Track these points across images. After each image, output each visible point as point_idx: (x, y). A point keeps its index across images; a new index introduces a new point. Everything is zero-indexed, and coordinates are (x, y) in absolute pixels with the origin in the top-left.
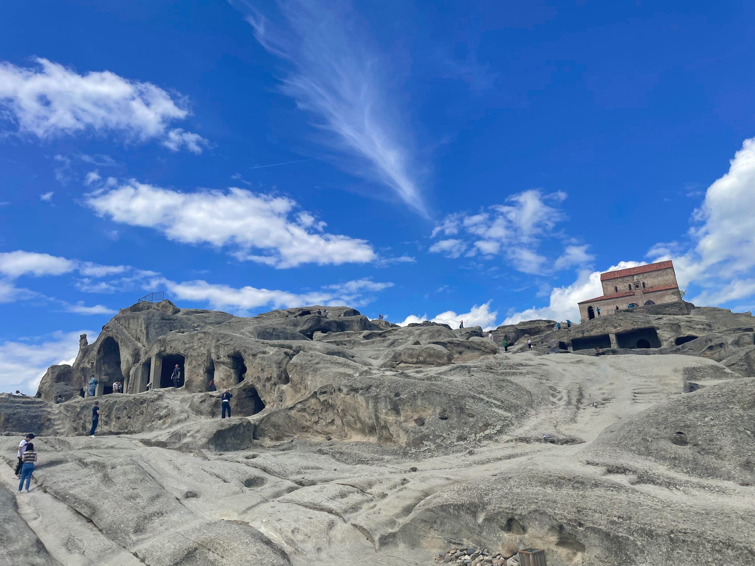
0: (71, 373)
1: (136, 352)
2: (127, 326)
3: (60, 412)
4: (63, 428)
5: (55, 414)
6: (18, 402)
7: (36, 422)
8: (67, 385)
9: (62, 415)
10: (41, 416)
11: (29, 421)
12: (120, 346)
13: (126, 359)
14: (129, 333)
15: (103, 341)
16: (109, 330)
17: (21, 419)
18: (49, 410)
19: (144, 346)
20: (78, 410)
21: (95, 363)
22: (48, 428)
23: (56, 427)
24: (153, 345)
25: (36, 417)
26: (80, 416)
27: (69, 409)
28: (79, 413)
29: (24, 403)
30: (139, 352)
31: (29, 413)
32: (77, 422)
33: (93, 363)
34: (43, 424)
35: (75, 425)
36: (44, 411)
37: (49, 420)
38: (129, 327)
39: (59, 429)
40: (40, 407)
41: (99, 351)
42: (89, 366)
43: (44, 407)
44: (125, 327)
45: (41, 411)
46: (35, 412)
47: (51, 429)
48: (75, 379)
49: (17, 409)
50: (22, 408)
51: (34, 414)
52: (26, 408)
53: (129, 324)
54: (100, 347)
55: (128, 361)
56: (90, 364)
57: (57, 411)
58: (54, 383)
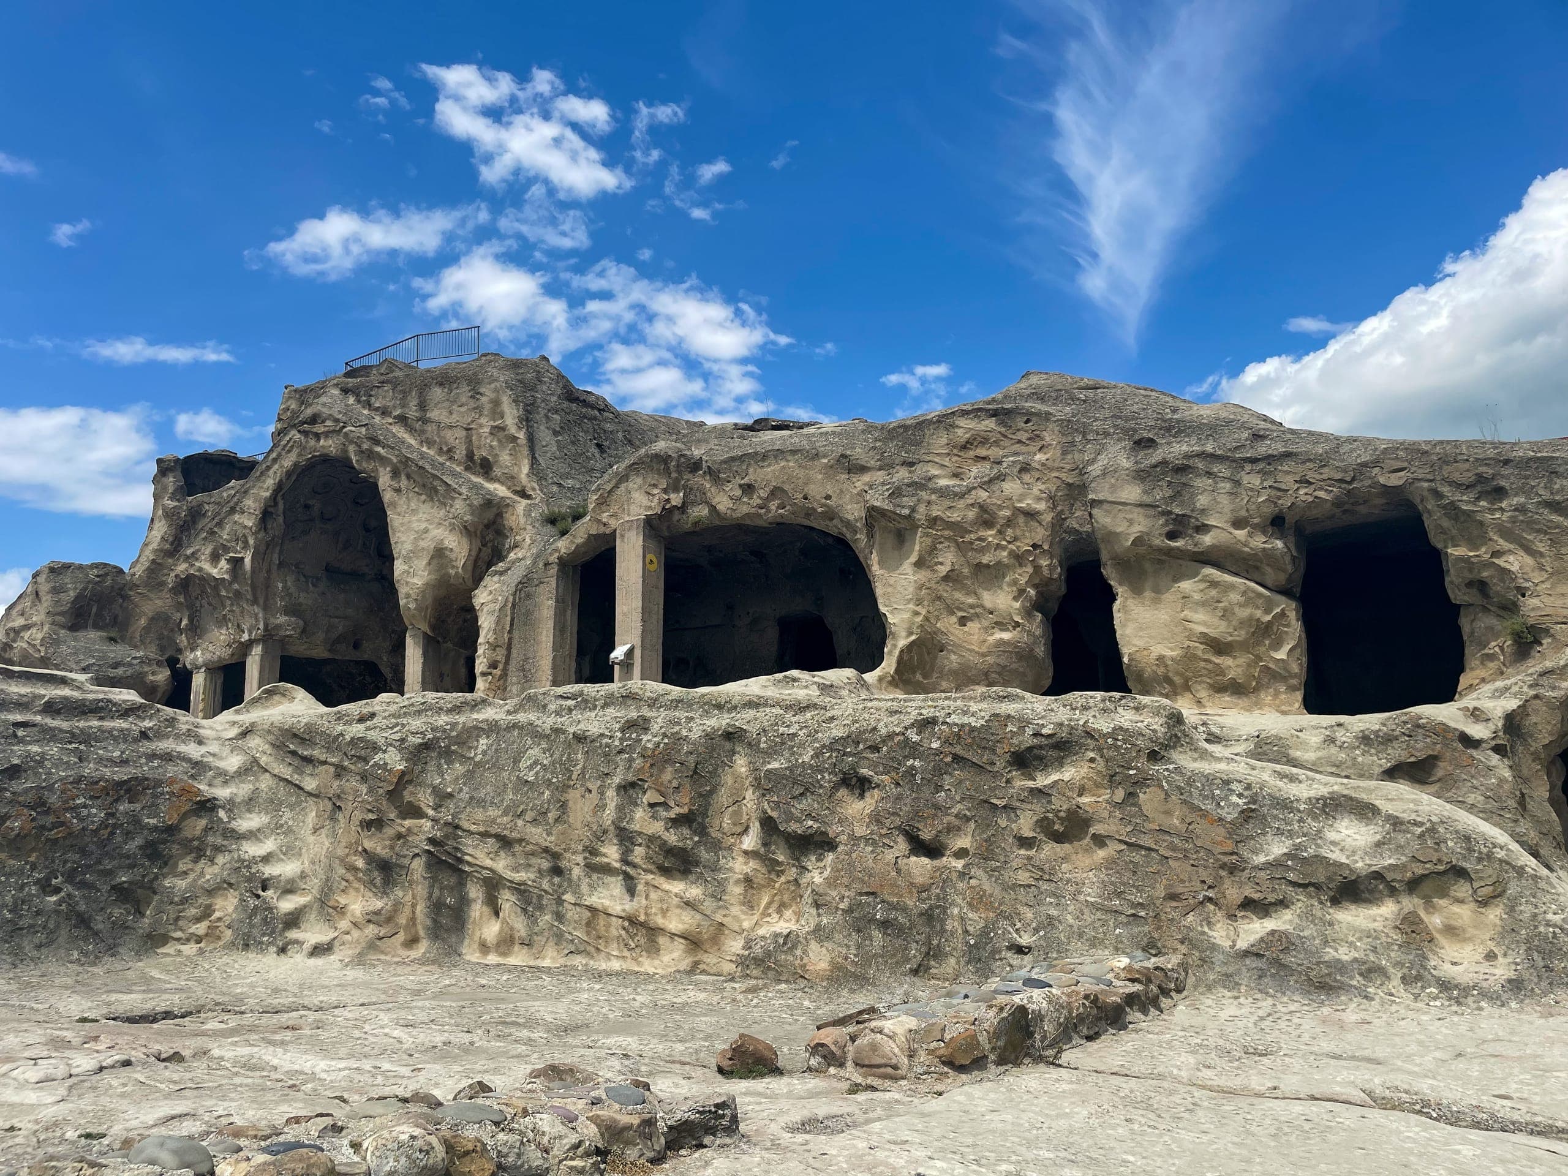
0: (125, 598)
1: (490, 515)
2: (413, 412)
3: (252, 768)
4: (288, 852)
5: (227, 778)
6: (22, 705)
7: (136, 821)
8: (112, 640)
9: (265, 783)
10: (158, 783)
11: (97, 814)
12: (387, 496)
13: (428, 544)
14: (430, 443)
15: (289, 474)
16: (319, 428)
17: (53, 799)
18: (192, 750)
19: (523, 494)
20: (395, 761)
21: (248, 561)
22: (199, 851)
23: (253, 849)
25: (130, 789)
26: (407, 796)
27: (317, 753)
28: (404, 780)
29: (51, 708)
30: (500, 515)
31: (89, 769)
32: (389, 832)
33: (237, 563)
34: (171, 830)
35: (376, 844)
36: (168, 757)
37: (207, 806)
38: (425, 420)
39: (266, 859)
40: (144, 735)
41: (266, 516)
42: (219, 570)
43: (160, 735)
44: (402, 420)
45: (152, 756)
46: (124, 762)
47: (221, 859)
49: (21, 741)
50: (49, 735)
51: (121, 774)
52: (73, 737)
53: (422, 406)
54: (274, 497)
55: (439, 553)
56: (223, 564)
57: (233, 762)
58: (63, 632)
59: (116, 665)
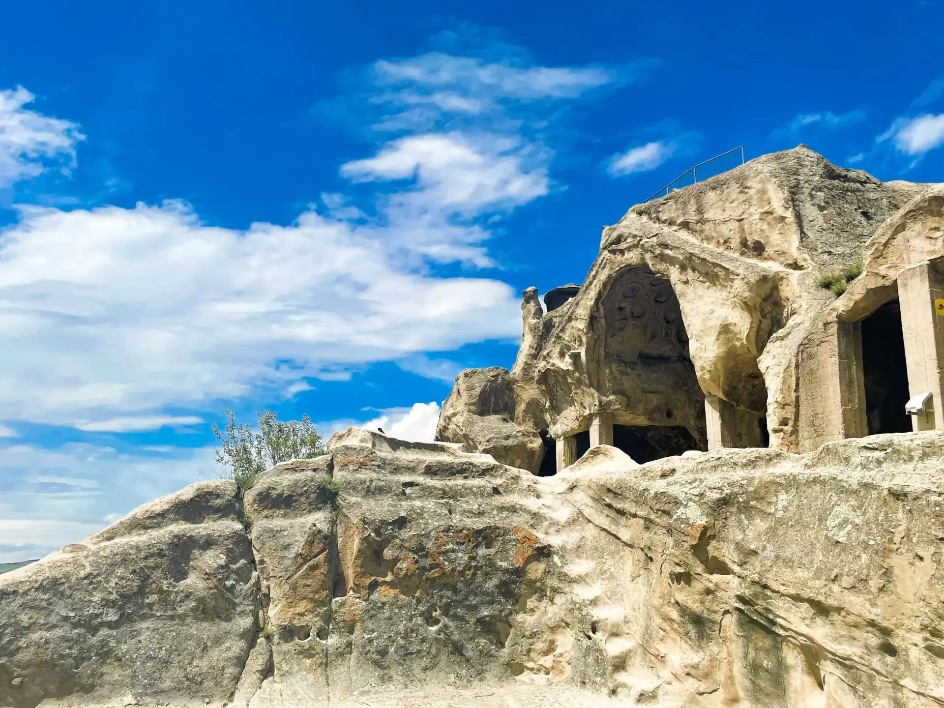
0: (511, 390)
1: (768, 287)
2: (692, 217)
3: (578, 519)
4: (613, 596)
5: (559, 528)
6: (411, 469)
7: (491, 562)
8: (505, 420)
9: (590, 532)
10: (506, 532)
11: (462, 557)
12: (678, 288)
13: (715, 323)
14: (708, 239)
15: (605, 284)
16: (623, 246)
17: (429, 545)
18: (532, 503)
19: (796, 266)
20: (696, 516)
21: (583, 355)
22: (540, 590)
23: (582, 593)
24: (900, 228)
25: (486, 536)
26: (712, 549)
27: (628, 506)
28: (706, 536)
29: (431, 471)
30: (775, 288)
31: (456, 520)
32: (698, 585)
33: (576, 357)
34: (519, 572)
35: (688, 597)
36: (513, 510)
37: (544, 552)
38: (702, 221)
39: (594, 602)
40: (496, 491)
41: (592, 320)
42: (566, 364)
43: (508, 491)
44: (685, 225)
45: (502, 509)
46: (481, 514)
47: (559, 599)
48: (523, 406)
49: (409, 498)
50: (428, 492)
51: (479, 524)
52: (444, 494)
53: (700, 211)
54: (597, 304)
55: (726, 329)
56: (567, 359)
57: (563, 514)
58: (475, 417)
59: (507, 438)
